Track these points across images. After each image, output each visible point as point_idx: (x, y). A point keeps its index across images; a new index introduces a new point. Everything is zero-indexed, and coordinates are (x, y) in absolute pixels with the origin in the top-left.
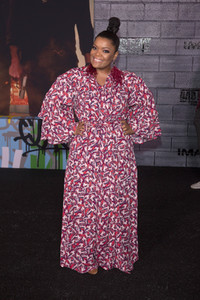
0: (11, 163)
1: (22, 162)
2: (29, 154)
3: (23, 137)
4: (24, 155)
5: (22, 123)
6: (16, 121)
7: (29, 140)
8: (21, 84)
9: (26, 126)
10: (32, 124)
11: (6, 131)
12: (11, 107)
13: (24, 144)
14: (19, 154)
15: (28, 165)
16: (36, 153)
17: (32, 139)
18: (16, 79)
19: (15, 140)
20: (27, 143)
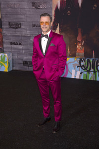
0: (75, 76)
1: (80, 76)
2: (83, 73)
3: (81, 66)
4: (81, 73)
5: (81, 60)
6: (78, 59)
7: (83, 67)
8: (81, 44)
9: (82, 61)
10: (85, 61)
11: (74, 63)
12: (77, 53)
13: (81, 69)
14: (79, 73)
15: (82, 78)
16: (86, 73)
17: (84, 67)
18: (79, 42)
19: (78, 67)
20: (82, 69)
